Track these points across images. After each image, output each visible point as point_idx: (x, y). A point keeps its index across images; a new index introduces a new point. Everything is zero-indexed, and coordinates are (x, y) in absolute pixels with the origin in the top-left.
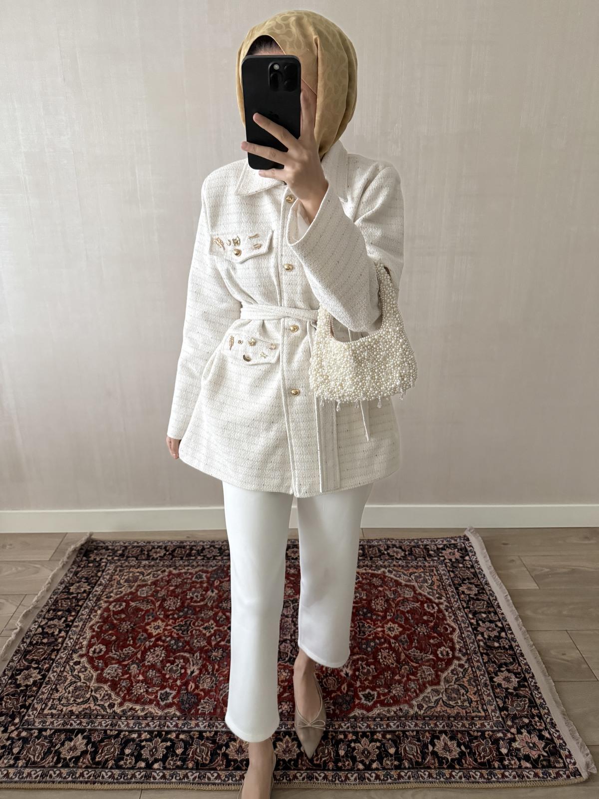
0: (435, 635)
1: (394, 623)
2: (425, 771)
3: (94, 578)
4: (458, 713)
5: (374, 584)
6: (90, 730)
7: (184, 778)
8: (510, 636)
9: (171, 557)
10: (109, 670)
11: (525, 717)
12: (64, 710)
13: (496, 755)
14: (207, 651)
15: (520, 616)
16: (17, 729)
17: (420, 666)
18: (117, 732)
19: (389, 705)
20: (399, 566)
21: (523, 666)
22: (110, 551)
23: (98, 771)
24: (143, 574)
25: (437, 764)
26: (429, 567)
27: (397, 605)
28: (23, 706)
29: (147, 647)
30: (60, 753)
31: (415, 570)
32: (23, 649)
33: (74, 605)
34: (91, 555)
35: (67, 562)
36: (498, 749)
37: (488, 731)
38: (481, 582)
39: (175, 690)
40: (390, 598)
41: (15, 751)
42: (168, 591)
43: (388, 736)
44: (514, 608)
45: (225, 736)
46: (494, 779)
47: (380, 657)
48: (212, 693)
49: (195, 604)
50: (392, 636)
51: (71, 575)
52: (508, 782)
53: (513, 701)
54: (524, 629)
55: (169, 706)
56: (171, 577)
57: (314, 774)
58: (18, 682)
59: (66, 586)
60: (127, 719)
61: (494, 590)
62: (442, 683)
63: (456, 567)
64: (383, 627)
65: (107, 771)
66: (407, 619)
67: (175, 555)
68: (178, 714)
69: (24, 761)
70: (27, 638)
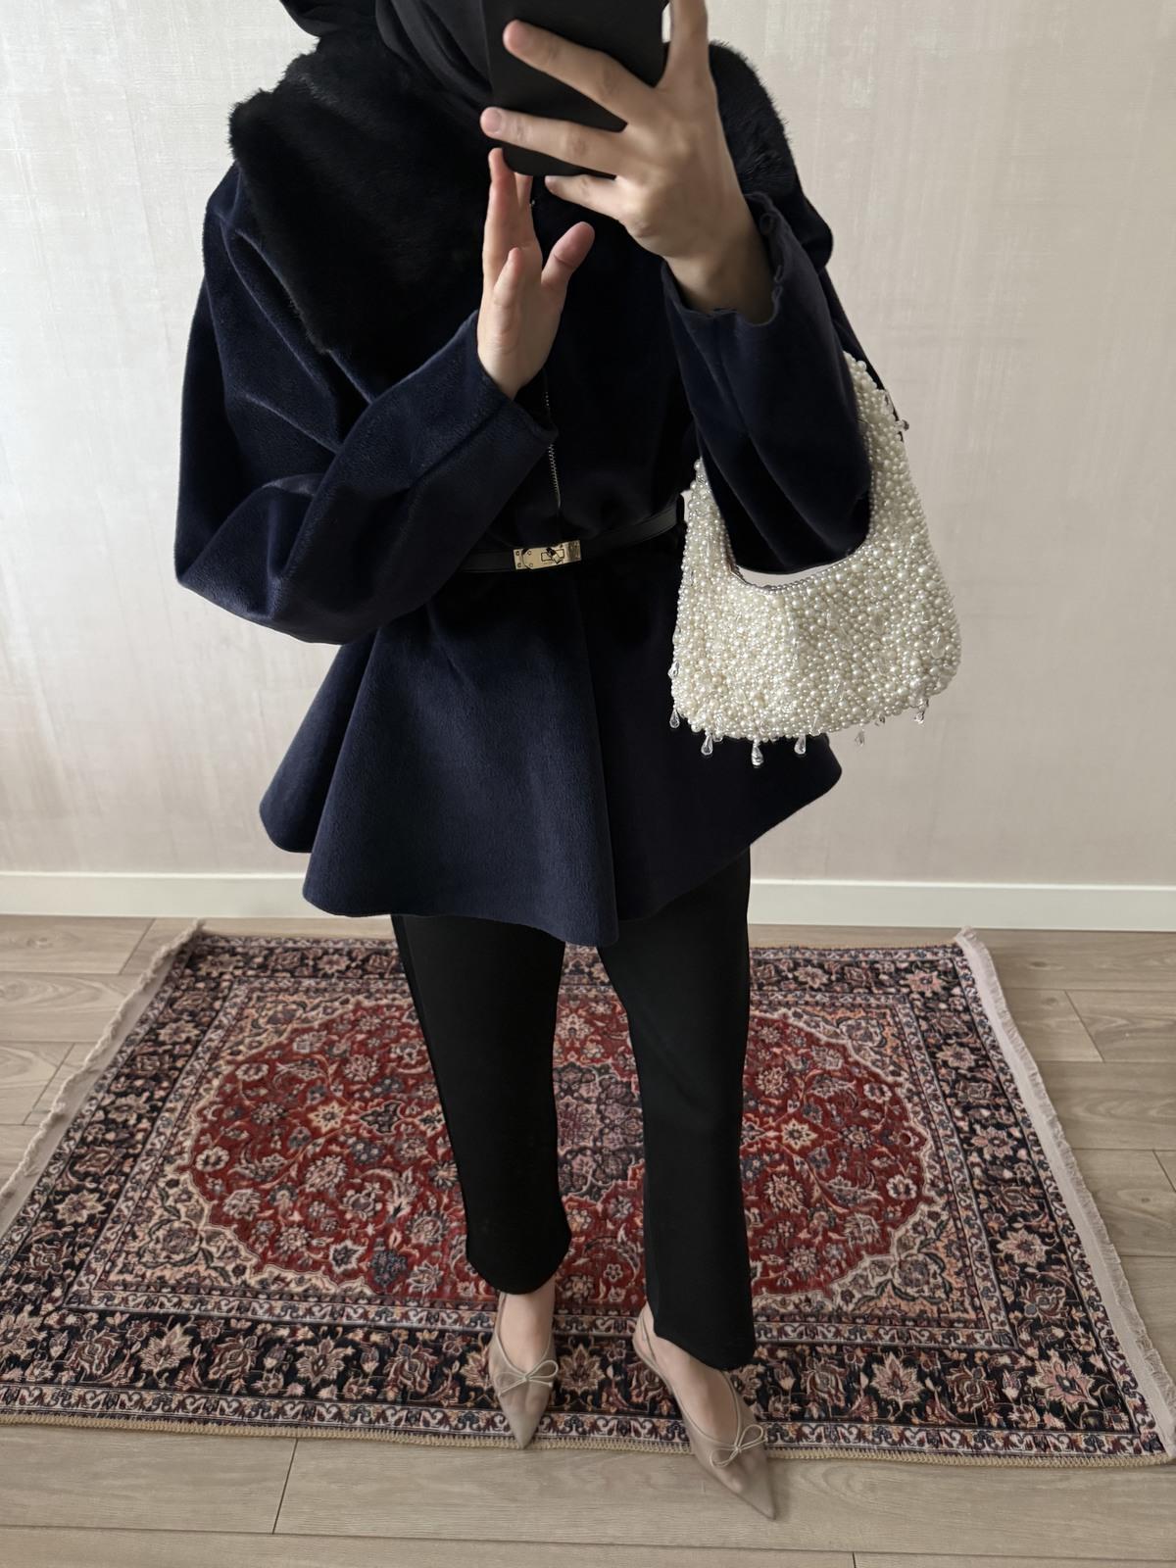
0: (884, 1149)
1: (801, 1121)
2: (850, 1427)
3: (208, 1013)
4: (923, 1312)
5: (763, 1041)
6: (198, 1317)
7: (378, 1420)
8: (1035, 1157)
9: (360, 972)
10: (234, 1198)
11: (1057, 1326)
12: (148, 1274)
13: (996, 1400)
14: (427, 1168)
15: (1060, 1118)
16: (58, 1309)
17: (851, 1213)
18: (249, 1324)
19: (787, 1290)
20: (817, 1003)
21: (1059, 1220)
22: (239, 957)
23: (213, 1398)
24: (303, 1005)
25: (875, 1414)
26: (878, 1007)
27: (809, 1084)
28: (69, 1265)
29: (309, 1156)
30: (140, 1361)
31: (849, 1014)
32: (67, 1151)
33: (166, 1066)
34: (201, 965)
35: (153, 980)
36: (999, 1389)
37: (981, 1350)
38: (982, 1044)
39: (363, 1245)
40: (795, 1071)
41: (56, 1351)
42: (353, 1043)
43: (781, 1354)
44: (1048, 1102)
45: (459, 1339)
46: (987, 1449)
47: (770, 1191)
48: (436, 1254)
49: (406, 1071)
50: (797, 1147)
51: (161, 1005)
52: (1015, 1456)
53: (1033, 1292)
54: (1066, 1145)
55: (350, 1275)
56: (359, 1013)
57: (633, 1423)
58: (59, 1217)
59: (151, 1030)
60: (269, 1298)
61: (1008, 1060)
62: (893, 1250)
63: (932, 1010)
64: (778, 1129)
65: (230, 1399)
66: (827, 1114)
67: (369, 969)
68: (368, 1292)
69: (71, 1373)
70: (75, 1131)
